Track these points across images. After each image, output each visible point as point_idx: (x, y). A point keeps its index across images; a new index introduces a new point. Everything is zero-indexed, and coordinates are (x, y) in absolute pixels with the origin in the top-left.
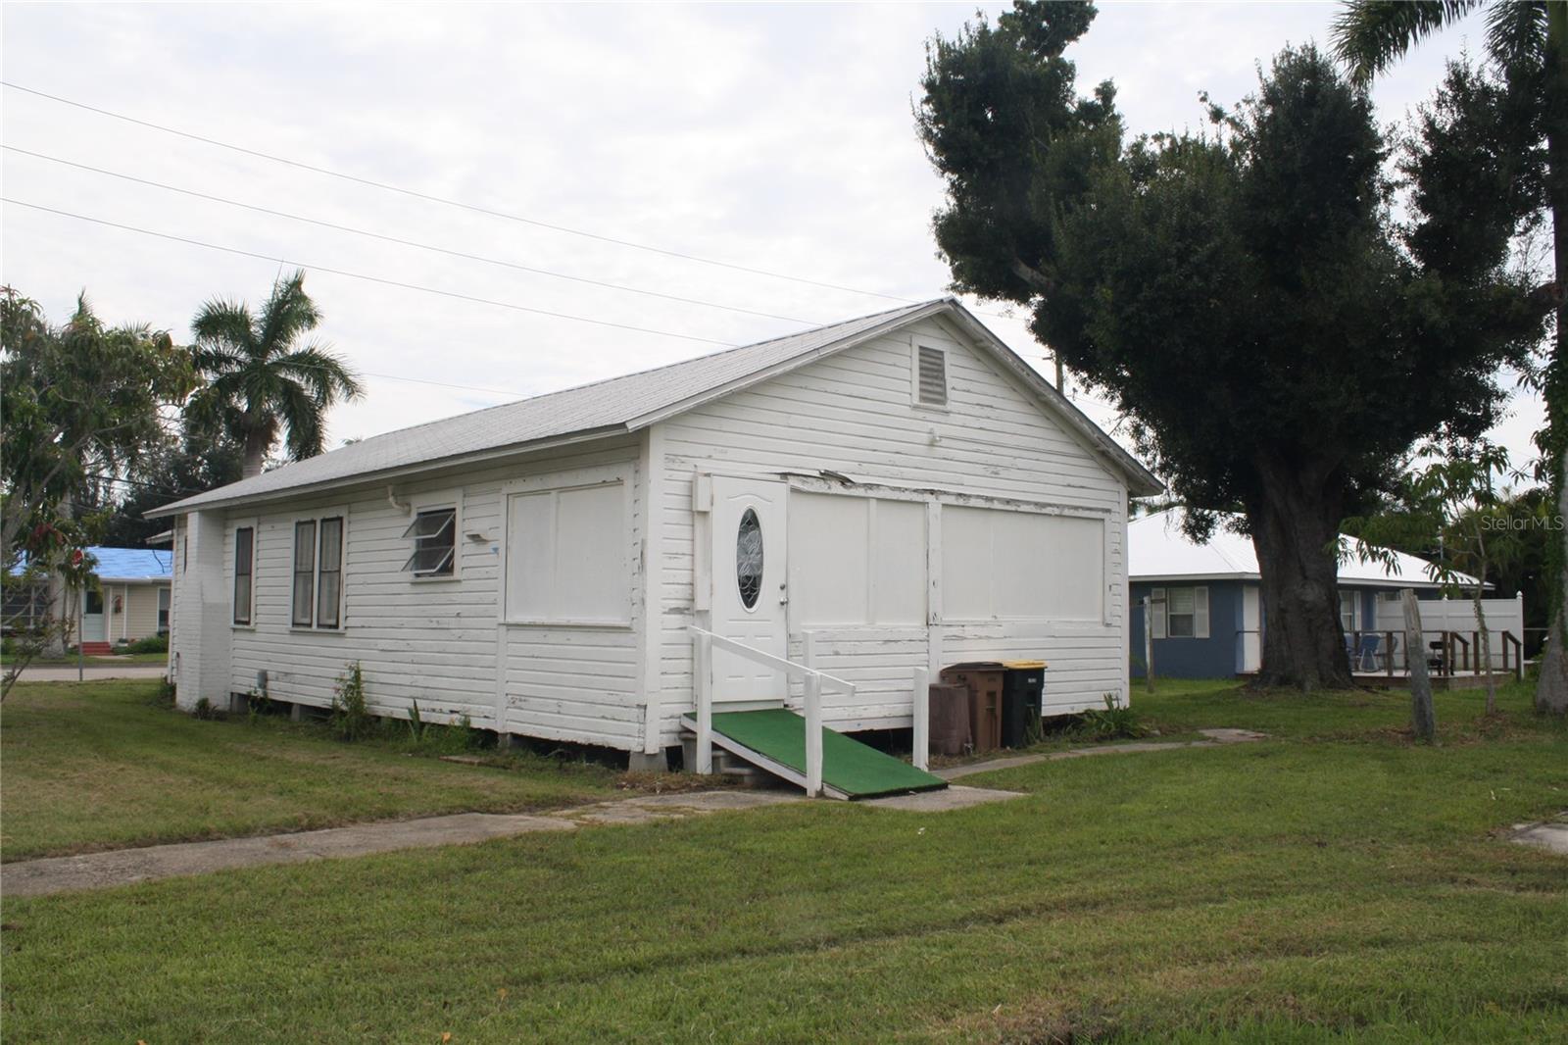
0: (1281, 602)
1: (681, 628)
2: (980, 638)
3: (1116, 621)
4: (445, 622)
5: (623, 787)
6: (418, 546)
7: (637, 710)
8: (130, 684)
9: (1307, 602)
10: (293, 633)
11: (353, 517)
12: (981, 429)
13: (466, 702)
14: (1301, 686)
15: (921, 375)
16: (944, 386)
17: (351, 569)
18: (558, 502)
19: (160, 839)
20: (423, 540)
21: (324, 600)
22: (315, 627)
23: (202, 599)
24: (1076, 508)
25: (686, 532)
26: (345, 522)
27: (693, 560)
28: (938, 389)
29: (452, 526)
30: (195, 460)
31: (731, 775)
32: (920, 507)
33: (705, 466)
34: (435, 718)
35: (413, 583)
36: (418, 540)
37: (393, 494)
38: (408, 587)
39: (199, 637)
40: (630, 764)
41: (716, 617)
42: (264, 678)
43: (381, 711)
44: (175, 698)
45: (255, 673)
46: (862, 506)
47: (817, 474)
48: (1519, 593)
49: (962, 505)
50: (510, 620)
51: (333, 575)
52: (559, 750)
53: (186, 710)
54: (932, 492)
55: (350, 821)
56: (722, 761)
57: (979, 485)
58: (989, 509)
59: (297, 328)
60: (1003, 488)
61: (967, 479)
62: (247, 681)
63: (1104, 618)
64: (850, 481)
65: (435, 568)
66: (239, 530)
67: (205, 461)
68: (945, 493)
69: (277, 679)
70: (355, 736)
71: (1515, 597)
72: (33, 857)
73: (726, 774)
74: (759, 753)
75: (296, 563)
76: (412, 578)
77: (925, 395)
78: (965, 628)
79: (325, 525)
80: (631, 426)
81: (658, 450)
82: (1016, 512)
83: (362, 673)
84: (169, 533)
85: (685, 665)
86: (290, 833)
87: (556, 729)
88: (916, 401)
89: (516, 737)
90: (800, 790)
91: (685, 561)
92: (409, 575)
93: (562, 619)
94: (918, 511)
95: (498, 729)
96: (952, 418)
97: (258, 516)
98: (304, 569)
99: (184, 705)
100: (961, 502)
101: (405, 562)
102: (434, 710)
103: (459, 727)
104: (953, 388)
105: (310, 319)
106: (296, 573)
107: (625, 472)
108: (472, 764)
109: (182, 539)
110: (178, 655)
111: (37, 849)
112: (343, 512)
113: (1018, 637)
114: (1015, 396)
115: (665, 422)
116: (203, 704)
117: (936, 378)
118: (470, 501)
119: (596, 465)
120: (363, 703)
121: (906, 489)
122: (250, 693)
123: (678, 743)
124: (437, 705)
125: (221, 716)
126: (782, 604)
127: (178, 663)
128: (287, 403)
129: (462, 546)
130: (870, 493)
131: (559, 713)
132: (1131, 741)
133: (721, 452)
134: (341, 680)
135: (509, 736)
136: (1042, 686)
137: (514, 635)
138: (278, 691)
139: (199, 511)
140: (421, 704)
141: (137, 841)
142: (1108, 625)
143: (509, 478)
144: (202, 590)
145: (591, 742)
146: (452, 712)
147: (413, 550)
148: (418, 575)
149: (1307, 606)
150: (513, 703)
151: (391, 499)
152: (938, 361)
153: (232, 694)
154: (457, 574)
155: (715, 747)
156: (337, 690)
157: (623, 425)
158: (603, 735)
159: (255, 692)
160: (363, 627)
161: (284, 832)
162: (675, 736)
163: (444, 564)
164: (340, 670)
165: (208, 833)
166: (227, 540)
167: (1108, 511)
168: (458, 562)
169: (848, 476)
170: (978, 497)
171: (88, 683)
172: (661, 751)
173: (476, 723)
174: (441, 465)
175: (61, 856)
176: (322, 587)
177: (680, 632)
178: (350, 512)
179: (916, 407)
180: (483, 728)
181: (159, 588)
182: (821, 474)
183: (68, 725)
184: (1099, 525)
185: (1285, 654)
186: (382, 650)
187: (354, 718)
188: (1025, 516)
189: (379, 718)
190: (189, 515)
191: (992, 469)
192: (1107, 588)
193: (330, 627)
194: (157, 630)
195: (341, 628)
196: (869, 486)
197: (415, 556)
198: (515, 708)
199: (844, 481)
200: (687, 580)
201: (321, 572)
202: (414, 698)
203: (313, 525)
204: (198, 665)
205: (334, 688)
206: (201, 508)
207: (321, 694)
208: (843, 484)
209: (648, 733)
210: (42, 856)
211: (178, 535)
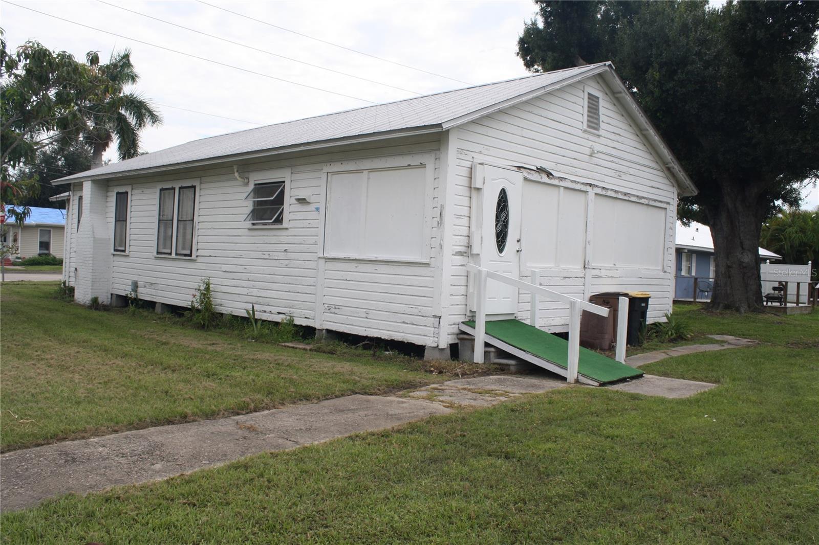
0: (728, 262)
1: (462, 265)
2: (608, 277)
3: (668, 270)
4: (275, 255)
5: (432, 372)
6: (254, 205)
7: (433, 319)
8: (35, 285)
9: (744, 263)
10: (156, 258)
11: (203, 186)
12: (614, 148)
13: (290, 308)
14: (738, 310)
15: (588, 111)
16: (598, 119)
17: (201, 219)
18: (369, 178)
19: (151, 422)
20: (258, 201)
21: (180, 238)
22: (173, 255)
23: (94, 235)
24: (655, 200)
25: (466, 201)
26: (197, 189)
27: (470, 220)
28: (595, 121)
29: (282, 193)
30: (57, 158)
31: (500, 364)
32: (584, 194)
33: (479, 158)
34: (265, 317)
35: (249, 229)
36: (254, 202)
37: (237, 171)
38: (246, 232)
39: (91, 259)
40: (425, 354)
41: (484, 258)
42: (135, 286)
43: (224, 310)
44: (73, 296)
45: (130, 282)
46: (555, 190)
47: (535, 168)
48: (810, 262)
49: (605, 195)
50: (327, 255)
51: (187, 222)
52: (366, 342)
53: (82, 303)
54: (590, 185)
55: (280, 403)
56: (492, 355)
57: (612, 183)
58: (616, 198)
59: (123, 83)
60: (623, 186)
61: (607, 179)
62: (123, 287)
63: (663, 268)
64: (551, 174)
65: (271, 219)
66: (118, 193)
67: (63, 158)
68: (597, 186)
69: (145, 286)
70: (208, 327)
71: (807, 264)
72: (58, 440)
73: (494, 364)
74: (525, 351)
75: (159, 215)
76: (251, 227)
77: (590, 124)
78: (601, 271)
79: (181, 190)
80: (445, 126)
81: (454, 144)
82: (629, 201)
83: (211, 286)
84: (67, 194)
85: (462, 290)
86: (243, 414)
87: (364, 329)
88: (585, 127)
89: (328, 331)
90: (564, 379)
91: (465, 221)
92: (248, 224)
93: (372, 257)
94: (582, 196)
95: (317, 326)
96: (602, 140)
97: (132, 184)
98: (165, 218)
99: (81, 300)
100: (604, 193)
101: (247, 215)
102: (265, 312)
103: (287, 323)
104: (602, 121)
105: (133, 78)
106: (159, 220)
107: (428, 160)
108: (305, 349)
109: (77, 198)
110: (76, 269)
111: (60, 433)
112: (196, 183)
113: (625, 277)
114: (630, 130)
115: (460, 127)
116: (95, 300)
117: (595, 114)
118: (295, 177)
119: (401, 154)
120: (211, 304)
121: (579, 182)
122: (127, 295)
123: (456, 342)
124: (268, 309)
125: (106, 308)
126: (518, 251)
127: (76, 274)
128: (119, 125)
129: (289, 206)
130: (562, 184)
131: (367, 318)
132: (684, 342)
133: (487, 149)
134: (199, 290)
135: (324, 331)
136: (647, 308)
137: (330, 265)
138: (145, 294)
139: (91, 180)
140: (256, 307)
141: (135, 425)
142: (665, 272)
143: (330, 161)
144: (93, 230)
145: (393, 338)
146: (279, 313)
147: (251, 208)
148: (253, 224)
149: (744, 265)
150: (329, 310)
151: (236, 174)
152: (596, 103)
153: (112, 294)
154: (285, 224)
155: (487, 345)
156: (194, 296)
157: (440, 125)
158: (403, 334)
159: (131, 295)
160: (210, 256)
161: (238, 414)
162: (455, 336)
163: (276, 219)
164: (196, 283)
165: (186, 417)
166: (109, 199)
167: (668, 203)
168: (286, 216)
169: (551, 171)
170: (612, 190)
171: (8, 284)
172: (447, 347)
173: (298, 322)
174: (273, 153)
175: (79, 439)
176: (179, 229)
177: (461, 267)
178: (201, 183)
179: (585, 131)
180: (304, 325)
181: (39, 229)
182: (537, 168)
183: (15, 313)
184: (663, 212)
185: (729, 292)
186: (225, 272)
187: (207, 314)
188: (633, 204)
189: (222, 314)
190: (84, 183)
191: (618, 173)
192: (666, 249)
193: (186, 255)
194: (38, 253)
195: (194, 257)
196: (561, 179)
197: (253, 211)
198: (331, 313)
199: (549, 174)
200: (466, 233)
201: (178, 220)
202: (252, 303)
203: (173, 191)
204: (90, 276)
205: (193, 295)
206: (93, 178)
207: (184, 298)
208: (548, 176)
209: (441, 335)
210: (64, 439)
211: (73, 195)
